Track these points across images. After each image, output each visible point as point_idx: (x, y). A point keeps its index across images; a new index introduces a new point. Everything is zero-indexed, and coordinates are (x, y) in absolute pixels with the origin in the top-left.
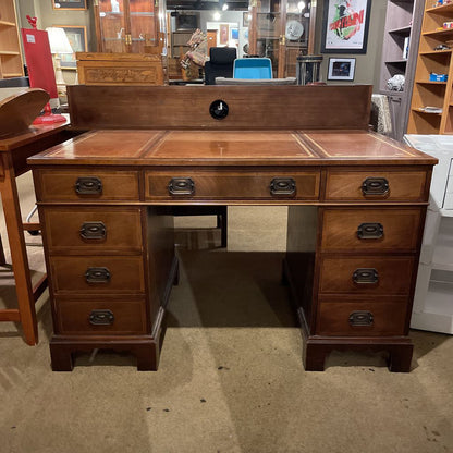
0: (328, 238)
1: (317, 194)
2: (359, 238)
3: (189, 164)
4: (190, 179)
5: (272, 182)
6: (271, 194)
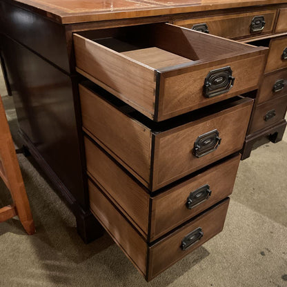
1: (272, 28)
3: (210, 9)
4: (205, 25)
5: (253, 21)
6: (251, 33)
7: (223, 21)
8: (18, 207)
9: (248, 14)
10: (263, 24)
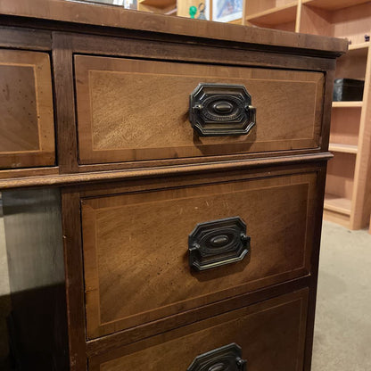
0: (104, 291)
1: (46, 143)
2: (194, 271)
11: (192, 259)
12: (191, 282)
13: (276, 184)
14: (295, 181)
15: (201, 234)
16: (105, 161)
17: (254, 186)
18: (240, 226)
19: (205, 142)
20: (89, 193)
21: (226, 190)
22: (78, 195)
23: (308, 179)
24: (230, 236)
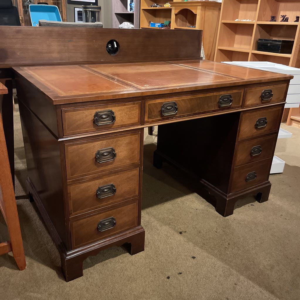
1: (241, 103)
2: (256, 128)
3: (177, 91)
4: (174, 103)
5: (220, 99)
6: (219, 107)
7: (191, 99)
8: (13, 244)
9: (215, 94)
10: (231, 101)
11: (256, 126)
12: (255, 130)
13: (275, 109)
14: (278, 108)
15: (259, 121)
16: (248, 106)
17: (270, 110)
18: (266, 119)
19: (263, 101)
20: (244, 112)
21: (265, 111)
22: (243, 113)
23: (280, 108)
24: (264, 121)
